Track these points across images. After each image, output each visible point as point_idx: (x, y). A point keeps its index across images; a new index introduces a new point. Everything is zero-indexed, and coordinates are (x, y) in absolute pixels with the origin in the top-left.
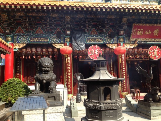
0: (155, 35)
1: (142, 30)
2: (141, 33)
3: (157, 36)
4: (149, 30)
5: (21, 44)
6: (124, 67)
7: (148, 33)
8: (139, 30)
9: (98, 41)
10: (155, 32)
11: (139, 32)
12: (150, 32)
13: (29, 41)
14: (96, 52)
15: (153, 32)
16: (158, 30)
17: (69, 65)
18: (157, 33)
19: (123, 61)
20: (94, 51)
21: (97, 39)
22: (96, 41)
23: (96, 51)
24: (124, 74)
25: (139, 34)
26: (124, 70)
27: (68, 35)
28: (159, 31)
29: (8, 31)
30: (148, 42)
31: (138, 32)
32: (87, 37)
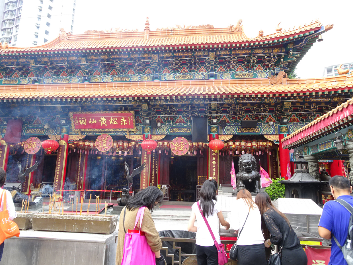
0: (102, 124)
1: (84, 119)
2: (84, 122)
3: (106, 125)
4: (93, 119)
6: (59, 164)
7: (93, 122)
8: (80, 119)
9: (39, 132)
10: (102, 121)
11: (82, 121)
12: (96, 121)
14: (34, 146)
15: (99, 121)
16: (104, 118)
18: (105, 122)
19: (60, 156)
20: (31, 143)
21: (38, 130)
22: (36, 132)
23: (34, 144)
24: (58, 172)
25: (82, 123)
26: (59, 167)
27: (5, 125)
28: (106, 119)
30: (97, 133)
31: (80, 121)
32: (27, 127)
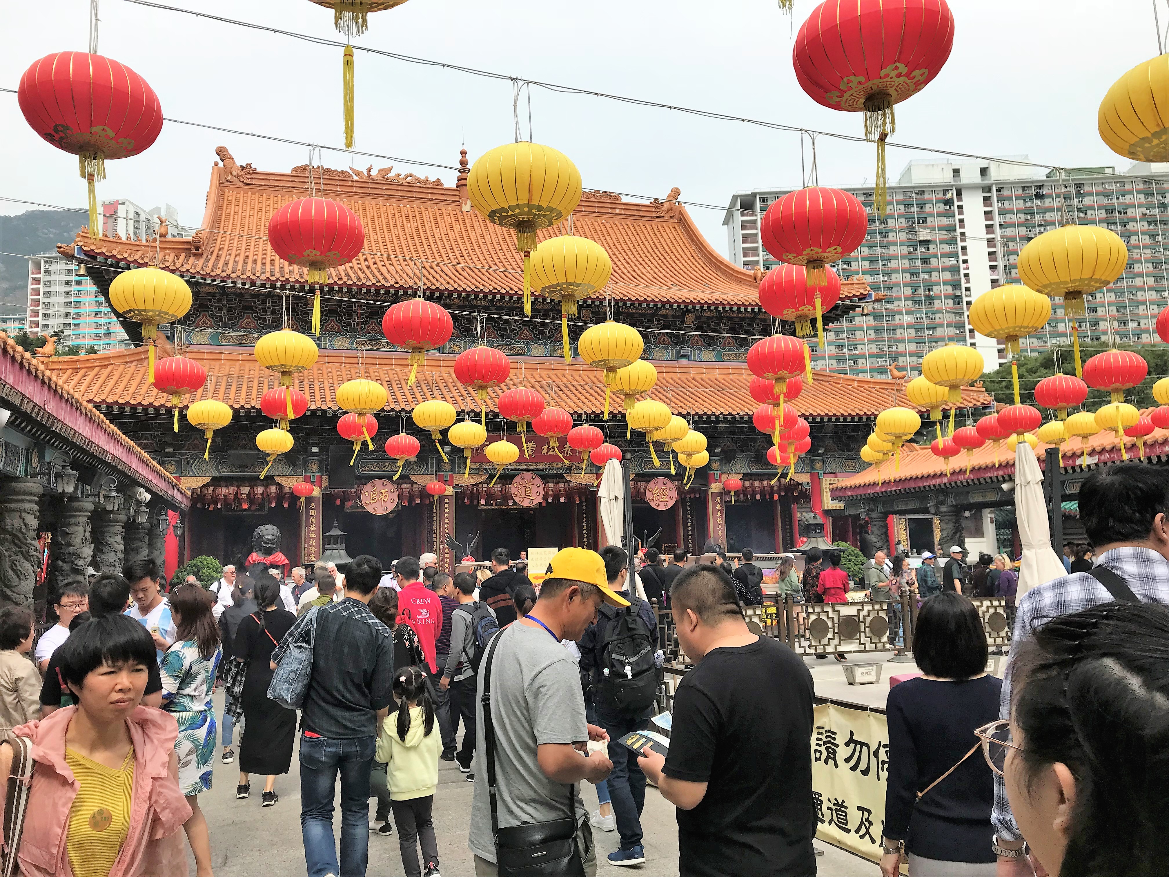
3: (533, 456)
5: (199, 478)
9: (389, 468)
13: (219, 472)
14: (383, 497)
16: (532, 443)
17: (314, 529)
18: (533, 450)
20: (376, 492)
21: (387, 464)
22: (384, 469)
23: (381, 493)
27: (315, 455)
28: (535, 446)
29: (169, 450)
30: (511, 470)
32: (361, 458)
